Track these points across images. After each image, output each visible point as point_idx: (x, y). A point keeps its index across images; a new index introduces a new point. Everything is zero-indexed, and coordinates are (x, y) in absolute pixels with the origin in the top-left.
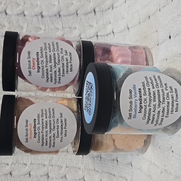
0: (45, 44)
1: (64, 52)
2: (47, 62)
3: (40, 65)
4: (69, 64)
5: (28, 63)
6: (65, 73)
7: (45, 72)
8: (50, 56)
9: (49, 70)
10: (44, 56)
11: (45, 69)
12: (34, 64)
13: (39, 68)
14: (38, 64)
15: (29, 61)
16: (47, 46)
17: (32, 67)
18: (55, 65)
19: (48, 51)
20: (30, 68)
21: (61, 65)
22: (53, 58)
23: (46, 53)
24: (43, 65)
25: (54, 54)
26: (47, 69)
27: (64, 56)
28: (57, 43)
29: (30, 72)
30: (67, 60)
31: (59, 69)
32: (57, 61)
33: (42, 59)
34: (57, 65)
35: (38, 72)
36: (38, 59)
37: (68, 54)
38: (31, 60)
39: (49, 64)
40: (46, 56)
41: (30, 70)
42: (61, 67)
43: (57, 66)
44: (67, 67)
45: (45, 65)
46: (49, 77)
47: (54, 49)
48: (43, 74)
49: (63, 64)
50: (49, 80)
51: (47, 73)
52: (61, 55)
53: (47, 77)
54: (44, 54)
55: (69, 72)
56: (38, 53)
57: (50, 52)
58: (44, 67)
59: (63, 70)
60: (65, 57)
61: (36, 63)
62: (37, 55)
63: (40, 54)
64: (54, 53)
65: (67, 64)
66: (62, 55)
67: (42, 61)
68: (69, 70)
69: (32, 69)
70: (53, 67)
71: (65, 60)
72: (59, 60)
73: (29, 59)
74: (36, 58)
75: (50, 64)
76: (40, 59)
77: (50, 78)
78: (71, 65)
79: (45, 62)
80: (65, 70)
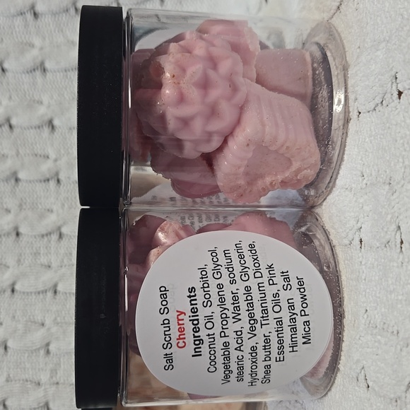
0: (213, 252)
1: (279, 280)
2: (224, 318)
3: (203, 333)
4: (300, 320)
5: (162, 329)
6: (287, 349)
7: (219, 353)
8: (235, 299)
9: (233, 345)
10: (215, 299)
11: (219, 342)
12: (181, 330)
13: (198, 341)
14: (196, 330)
15: (166, 323)
16: (222, 261)
17: (174, 342)
18: (252, 329)
19: (225, 280)
20: (168, 344)
21: (273, 324)
22: (243, 305)
23: (220, 286)
24: (211, 332)
25: (248, 289)
26: (226, 345)
27: (282, 293)
28: (252, 246)
29: (169, 358)
30: (291, 307)
31: (267, 340)
32: (258, 314)
33: (208, 311)
34: (258, 326)
35: (197, 354)
36: (194, 311)
37: (294, 282)
38: (172, 316)
39: (232, 327)
40: (222, 300)
41: (168, 351)
42: (273, 331)
43: (260, 332)
44: (294, 329)
45: (217, 330)
46: (234, 367)
47: (244, 272)
48: (213, 361)
49: (280, 322)
50: (234, 376)
51: (227, 357)
52: (270, 291)
53: (227, 367)
54: (213, 290)
55: (300, 347)
56: (192, 290)
57: (233, 282)
58: (217, 336)
59: (281, 342)
60: (284, 296)
61: (189, 327)
62: (190, 297)
63: (200, 294)
64: (247, 284)
65: (293, 320)
66: (274, 289)
67: (209, 319)
68: (300, 340)
69: (174, 349)
70: (245, 336)
71: (285, 305)
72: (265, 310)
73: (165, 316)
74: (187, 308)
75: (237, 326)
76: (203, 313)
77: (235, 371)
78: (307, 323)
79: (217, 320)
80: (287, 341)
